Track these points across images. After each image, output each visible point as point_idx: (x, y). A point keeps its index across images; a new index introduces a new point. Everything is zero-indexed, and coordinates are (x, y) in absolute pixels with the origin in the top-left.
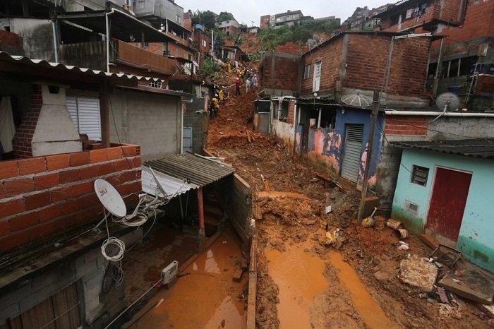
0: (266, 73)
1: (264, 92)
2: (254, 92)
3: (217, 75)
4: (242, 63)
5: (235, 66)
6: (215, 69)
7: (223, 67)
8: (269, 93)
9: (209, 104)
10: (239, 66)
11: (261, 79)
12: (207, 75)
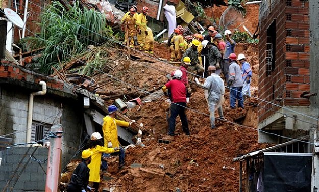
0: (289, 48)
1: (282, 120)
2: (241, 120)
3: (94, 56)
4: (191, 9)
5: (164, 23)
6: (88, 37)
7: (117, 28)
8: (303, 126)
9: (64, 168)
10: (180, 21)
11: (271, 70)
12: (57, 58)
